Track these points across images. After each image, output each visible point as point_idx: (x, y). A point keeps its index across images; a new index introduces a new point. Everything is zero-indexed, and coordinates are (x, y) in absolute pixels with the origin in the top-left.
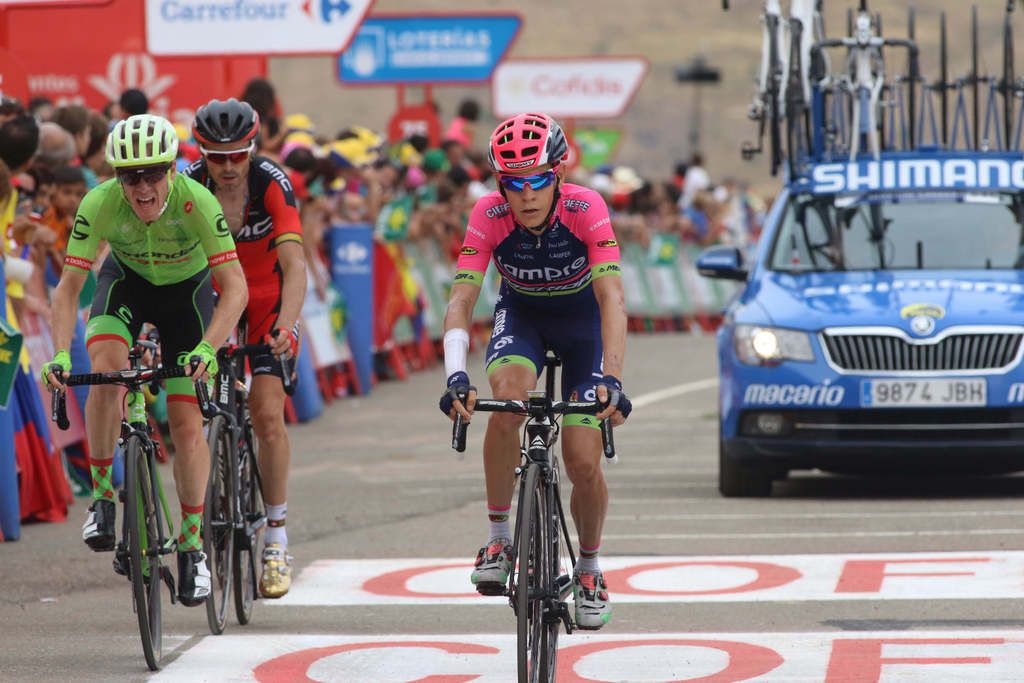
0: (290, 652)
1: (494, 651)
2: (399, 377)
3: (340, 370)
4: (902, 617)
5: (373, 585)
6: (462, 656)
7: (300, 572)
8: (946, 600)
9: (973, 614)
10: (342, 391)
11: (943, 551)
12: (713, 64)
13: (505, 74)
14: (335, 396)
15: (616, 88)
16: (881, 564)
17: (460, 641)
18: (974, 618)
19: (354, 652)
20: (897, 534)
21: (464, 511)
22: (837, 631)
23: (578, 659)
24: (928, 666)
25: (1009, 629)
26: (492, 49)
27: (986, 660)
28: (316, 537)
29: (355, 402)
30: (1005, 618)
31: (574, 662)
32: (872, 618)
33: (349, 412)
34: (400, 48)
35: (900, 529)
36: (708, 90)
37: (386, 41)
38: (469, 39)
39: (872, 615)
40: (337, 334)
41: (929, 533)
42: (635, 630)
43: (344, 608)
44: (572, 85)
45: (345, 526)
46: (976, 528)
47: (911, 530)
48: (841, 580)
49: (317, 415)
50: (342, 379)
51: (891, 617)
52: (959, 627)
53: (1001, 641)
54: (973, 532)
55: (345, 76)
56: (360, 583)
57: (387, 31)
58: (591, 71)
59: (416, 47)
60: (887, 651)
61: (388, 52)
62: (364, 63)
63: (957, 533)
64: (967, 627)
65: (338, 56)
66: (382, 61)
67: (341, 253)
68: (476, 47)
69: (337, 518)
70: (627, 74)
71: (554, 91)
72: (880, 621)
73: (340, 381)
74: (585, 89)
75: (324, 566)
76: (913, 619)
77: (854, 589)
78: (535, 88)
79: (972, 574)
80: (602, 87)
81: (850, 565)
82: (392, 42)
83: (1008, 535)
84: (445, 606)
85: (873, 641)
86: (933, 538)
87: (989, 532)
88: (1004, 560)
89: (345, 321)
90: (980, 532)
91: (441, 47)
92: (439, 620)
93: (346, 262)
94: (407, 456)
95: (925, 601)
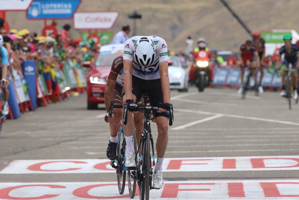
0: (4, 188)
1: (64, 187)
2: (45, 106)
3: (26, 103)
4: (185, 177)
5: (31, 168)
6: (55, 189)
7: (9, 164)
8: (198, 172)
9: (206, 176)
10: (27, 110)
11: (199, 157)
12: (139, 13)
13: (77, 16)
14: (25, 111)
15: (110, 20)
16: (181, 161)
17: (55, 184)
18: (206, 177)
19: (23, 188)
20: (185, 152)
21: (60, 145)
22: (166, 181)
23: (89, 190)
24: (192, 191)
25: (216, 180)
26: (72, 9)
27: (209, 190)
28: (15, 153)
29: (31, 113)
30: (216, 177)
31: (88, 191)
32: (177, 177)
33: (29, 116)
34: (45, 9)
35: (187, 150)
36: (138, 21)
37: (41, 7)
38: (66, 6)
39: (177, 176)
40: (25, 93)
41: (195, 152)
42: (107, 181)
43: (21, 174)
44: (97, 19)
45: (24, 150)
46: (209, 150)
47: (190, 151)
48: (169, 166)
49: (19, 117)
50: (27, 106)
51: (182, 177)
52: (202, 180)
53: (214, 184)
54: (208, 151)
55: (29, 17)
56: (27, 167)
57: (41, 3)
58: (102, 15)
59: (50, 8)
60: (180, 187)
61: (42, 10)
62: (35, 13)
63: (204, 152)
64: (204, 180)
65: (27, 11)
66: (40, 12)
67: (26, 69)
68: (68, 8)
69: (22, 148)
70: (113, 16)
71: (91, 21)
72: (179, 178)
73: (26, 107)
74: (101, 21)
75: (17, 162)
76: (188, 177)
77: (172, 169)
78: (86, 20)
79: (207, 164)
80: (106, 20)
81: (172, 161)
82: (43, 7)
83: (218, 152)
84: (51, 174)
85: (176, 184)
86: (196, 153)
87: (213, 151)
88: (216, 160)
89: (28, 89)
90: (211, 151)
91: (57, 8)
92: (49, 178)
93: (28, 72)
94: (44, 129)
95: (193, 172)
